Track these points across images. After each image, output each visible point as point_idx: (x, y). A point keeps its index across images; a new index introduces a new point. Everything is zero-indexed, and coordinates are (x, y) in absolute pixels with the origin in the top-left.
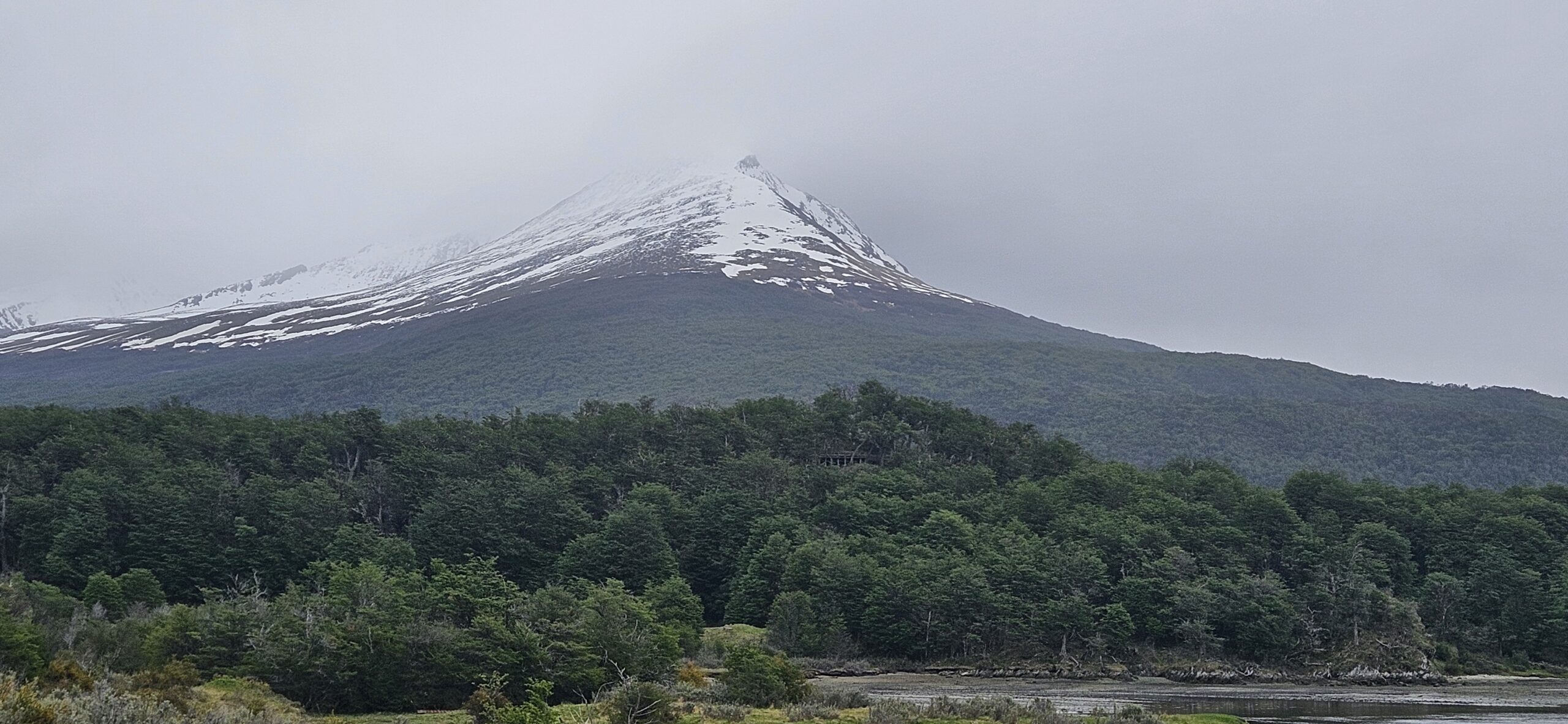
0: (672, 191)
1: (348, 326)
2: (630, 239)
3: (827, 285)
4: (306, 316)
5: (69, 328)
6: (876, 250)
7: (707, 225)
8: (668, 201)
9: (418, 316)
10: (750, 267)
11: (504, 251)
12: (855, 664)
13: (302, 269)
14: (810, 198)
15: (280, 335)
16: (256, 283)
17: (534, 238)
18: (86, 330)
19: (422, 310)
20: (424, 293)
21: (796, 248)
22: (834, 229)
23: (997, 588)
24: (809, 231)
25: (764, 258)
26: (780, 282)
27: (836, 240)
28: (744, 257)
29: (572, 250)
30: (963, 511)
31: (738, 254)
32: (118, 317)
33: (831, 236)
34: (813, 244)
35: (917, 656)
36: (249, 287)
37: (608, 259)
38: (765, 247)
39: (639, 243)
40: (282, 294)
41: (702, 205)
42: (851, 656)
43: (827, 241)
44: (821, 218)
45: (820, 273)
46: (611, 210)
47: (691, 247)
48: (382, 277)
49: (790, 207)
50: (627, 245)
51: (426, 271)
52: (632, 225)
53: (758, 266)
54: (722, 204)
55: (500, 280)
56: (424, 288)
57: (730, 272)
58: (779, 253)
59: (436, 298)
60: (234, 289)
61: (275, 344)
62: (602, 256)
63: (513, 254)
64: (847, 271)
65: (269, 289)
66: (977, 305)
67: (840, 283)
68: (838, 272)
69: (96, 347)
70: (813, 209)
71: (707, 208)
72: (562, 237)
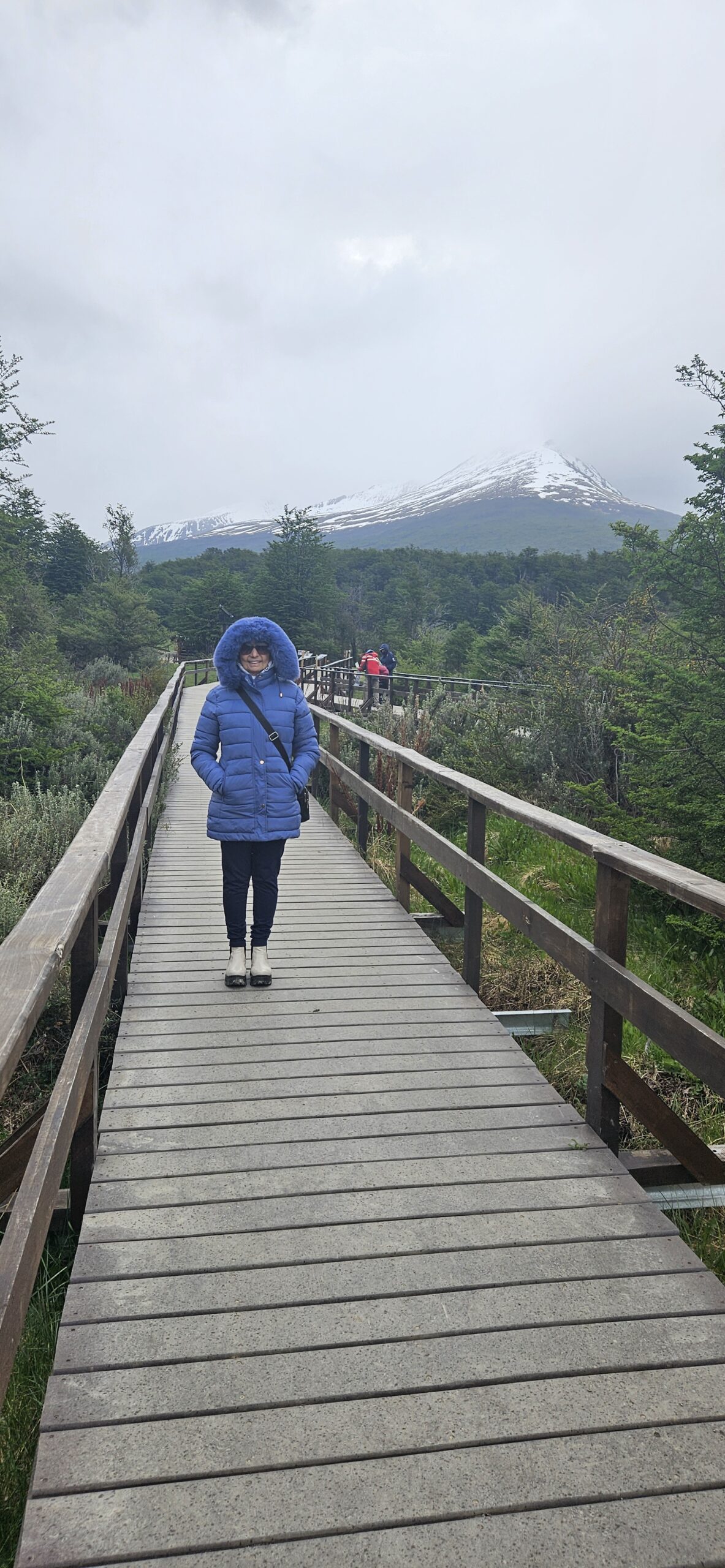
0: (514, 458)
1: (368, 523)
2: (494, 481)
3: (588, 502)
4: (349, 518)
5: (249, 524)
6: (607, 484)
7: (530, 473)
8: (512, 462)
9: (399, 518)
10: (551, 493)
11: (435, 488)
13: (344, 497)
14: (577, 460)
15: (338, 527)
16: (325, 504)
17: (448, 481)
18: (256, 525)
19: (400, 516)
20: (401, 507)
21: (572, 484)
22: (589, 474)
24: (577, 476)
25: (557, 489)
26: (566, 500)
27: (590, 480)
28: (548, 489)
29: (467, 487)
31: (545, 487)
32: (268, 519)
33: (589, 478)
34: (580, 482)
36: (322, 506)
37: (484, 491)
38: (557, 484)
39: (498, 483)
40: (336, 508)
41: (528, 464)
43: (586, 480)
44: (583, 469)
45: (584, 496)
46: (484, 467)
47: (523, 484)
48: (379, 500)
49: (569, 465)
50: (493, 484)
51: (401, 497)
52: (494, 474)
53: (555, 493)
54: (537, 463)
55: (435, 501)
56: (400, 505)
57: (542, 495)
58: (564, 486)
59: (406, 510)
60: (316, 506)
61: (337, 532)
62: (481, 489)
63: (440, 489)
64: (597, 494)
65: (331, 506)
66: (658, 510)
67: (593, 501)
68: (592, 495)
69: (261, 533)
70: (578, 465)
71: (530, 465)
72: (462, 481)
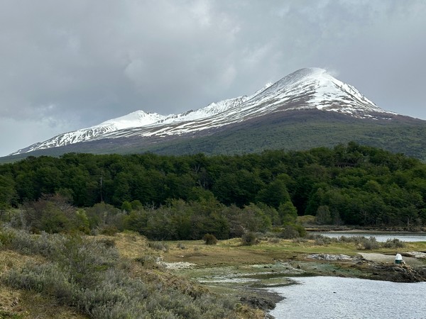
0: (301, 83)
1: (205, 128)
2: (288, 99)
3: (350, 111)
4: (193, 125)
7: (312, 93)
9: (225, 124)
10: (325, 106)
12: (342, 227)
15: (186, 131)
19: (227, 122)
20: (227, 117)
22: (352, 93)
23: (387, 204)
24: (344, 94)
25: (330, 103)
26: (335, 110)
29: (271, 103)
30: (378, 181)
31: (321, 102)
34: (345, 98)
35: (362, 225)
38: (330, 99)
39: (291, 100)
40: (186, 119)
41: (310, 87)
42: (341, 225)
44: (348, 90)
45: (348, 107)
46: (282, 90)
47: (307, 100)
49: (338, 87)
52: (289, 94)
53: (328, 105)
54: (316, 87)
55: (249, 112)
57: (320, 107)
58: (334, 101)
60: (173, 118)
62: (280, 104)
63: (253, 105)
64: (356, 106)
65: (182, 117)
67: (354, 110)
68: (353, 106)
70: (345, 87)
